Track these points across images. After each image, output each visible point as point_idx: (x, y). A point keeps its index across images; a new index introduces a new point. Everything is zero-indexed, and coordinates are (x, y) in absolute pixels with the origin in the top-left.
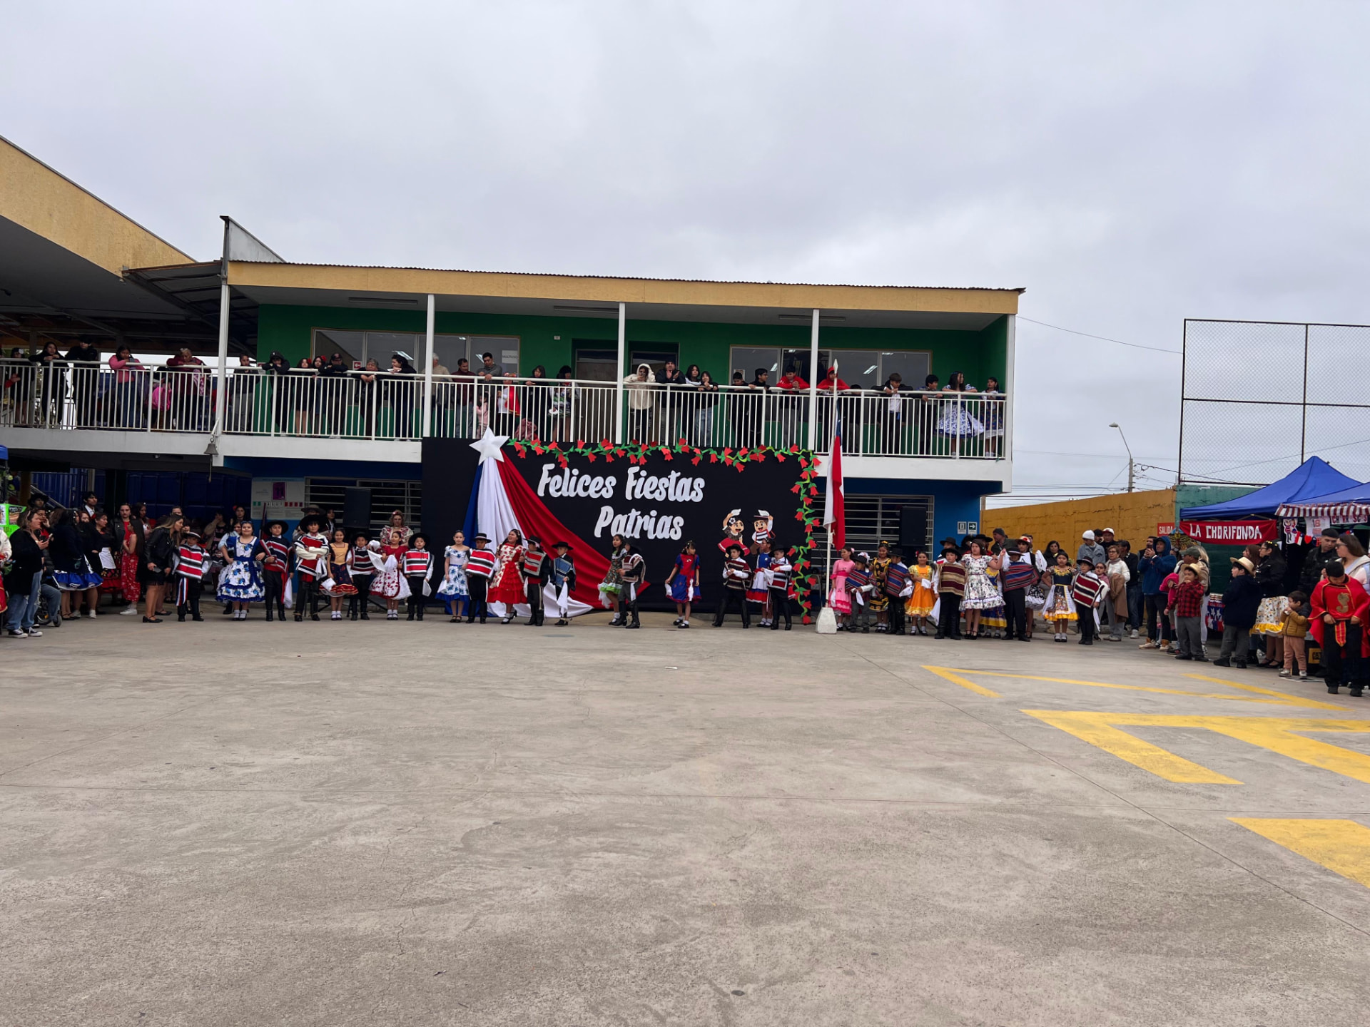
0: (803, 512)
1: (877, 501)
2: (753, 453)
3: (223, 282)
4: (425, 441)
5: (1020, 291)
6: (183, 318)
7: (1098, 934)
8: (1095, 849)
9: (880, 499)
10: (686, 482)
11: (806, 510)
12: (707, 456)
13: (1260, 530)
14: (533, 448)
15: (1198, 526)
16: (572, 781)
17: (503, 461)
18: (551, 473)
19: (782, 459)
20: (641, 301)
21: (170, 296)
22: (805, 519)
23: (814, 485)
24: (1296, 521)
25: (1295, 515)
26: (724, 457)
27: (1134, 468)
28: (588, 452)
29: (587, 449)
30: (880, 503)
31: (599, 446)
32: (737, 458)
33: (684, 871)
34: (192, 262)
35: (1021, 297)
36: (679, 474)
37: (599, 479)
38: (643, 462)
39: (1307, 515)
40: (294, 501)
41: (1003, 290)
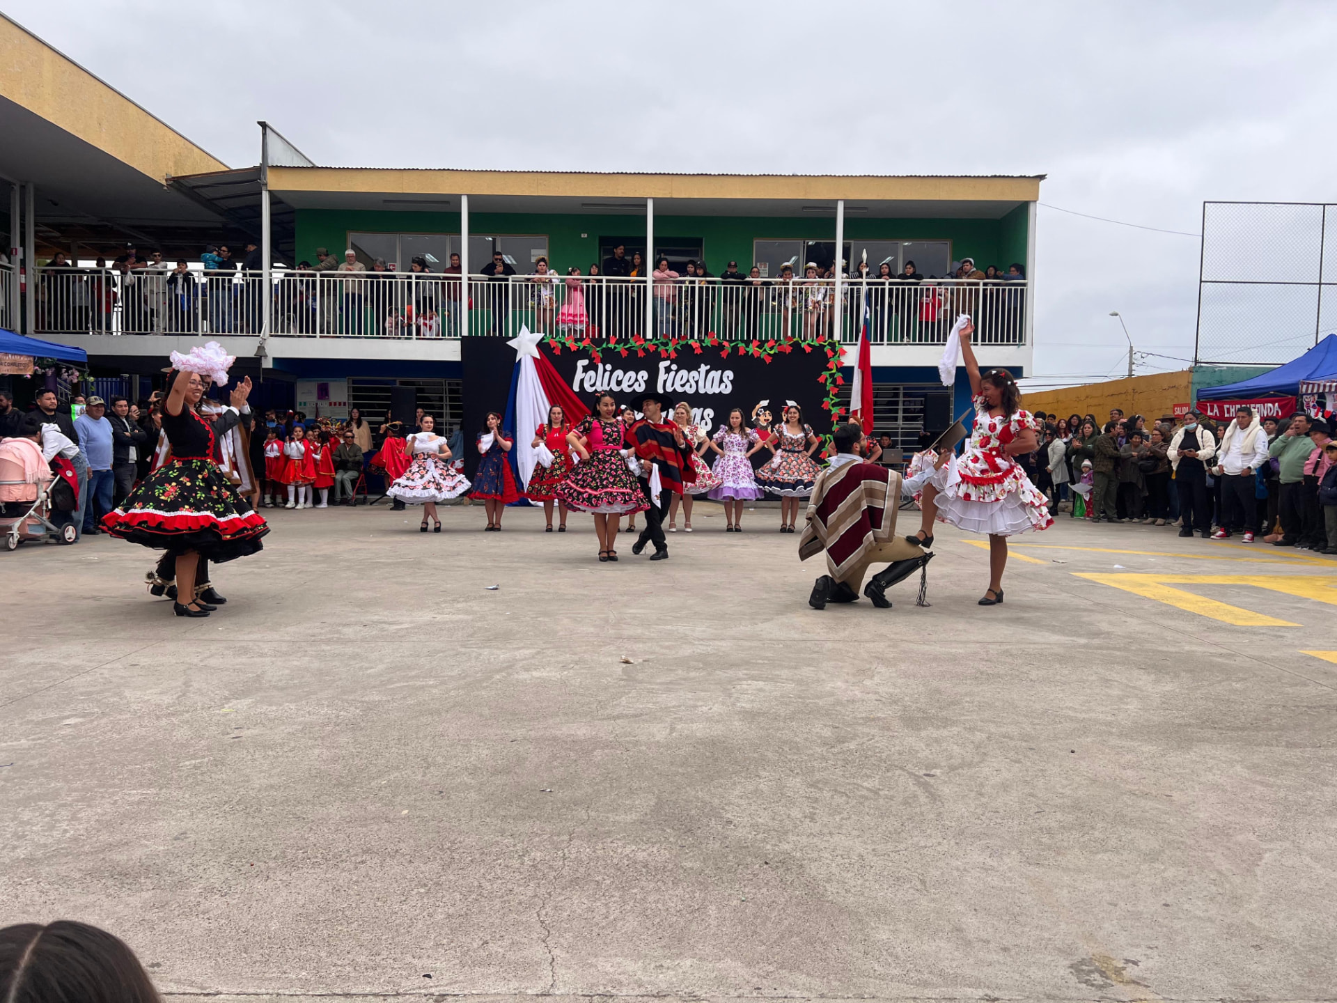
0: (829, 401)
1: (898, 389)
2: (780, 345)
3: (263, 188)
4: (464, 339)
5: (1042, 177)
6: (220, 225)
7: (1221, 734)
8: (1189, 675)
9: (901, 387)
10: (715, 374)
11: (832, 400)
12: (735, 348)
13: (1279, 407)
14: (568, 344)
15: (1215, 406)
16: (693, 631)
17: (539, 357)
18: (586, 369)
19: (808, 350)
20: (669, 196)
21: (209, 203)
22: (831, 408)
23: (840, 374)
24: (1316, 397)
25: (1315, 391)
26: (752, 349)
27: (1134, 356)
28: (620, 348)
29: (619, 344)
30: (901, 391)
31: (631, 341)
32: (765, 350)
33: (832, 694)
34: (227, 169)
35: (1042, 183)
36: (708, 367)
37: (632, 374)
38: (674, 355)
39: (1327, 390)
40: (338, 400)
41: (1025, 177)
